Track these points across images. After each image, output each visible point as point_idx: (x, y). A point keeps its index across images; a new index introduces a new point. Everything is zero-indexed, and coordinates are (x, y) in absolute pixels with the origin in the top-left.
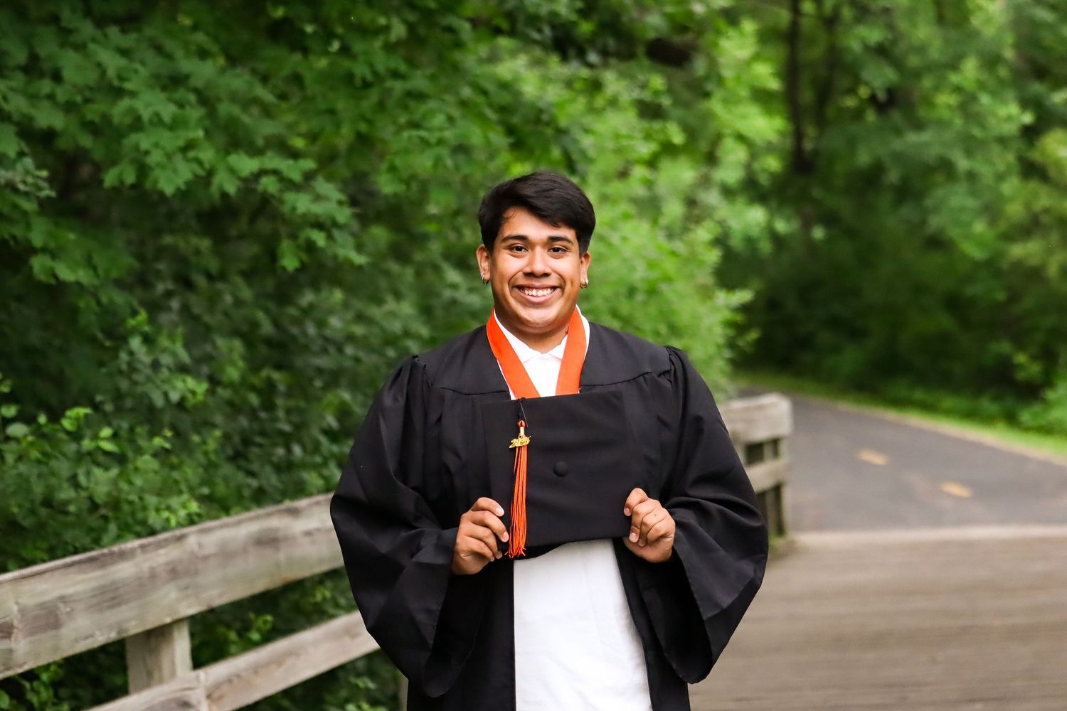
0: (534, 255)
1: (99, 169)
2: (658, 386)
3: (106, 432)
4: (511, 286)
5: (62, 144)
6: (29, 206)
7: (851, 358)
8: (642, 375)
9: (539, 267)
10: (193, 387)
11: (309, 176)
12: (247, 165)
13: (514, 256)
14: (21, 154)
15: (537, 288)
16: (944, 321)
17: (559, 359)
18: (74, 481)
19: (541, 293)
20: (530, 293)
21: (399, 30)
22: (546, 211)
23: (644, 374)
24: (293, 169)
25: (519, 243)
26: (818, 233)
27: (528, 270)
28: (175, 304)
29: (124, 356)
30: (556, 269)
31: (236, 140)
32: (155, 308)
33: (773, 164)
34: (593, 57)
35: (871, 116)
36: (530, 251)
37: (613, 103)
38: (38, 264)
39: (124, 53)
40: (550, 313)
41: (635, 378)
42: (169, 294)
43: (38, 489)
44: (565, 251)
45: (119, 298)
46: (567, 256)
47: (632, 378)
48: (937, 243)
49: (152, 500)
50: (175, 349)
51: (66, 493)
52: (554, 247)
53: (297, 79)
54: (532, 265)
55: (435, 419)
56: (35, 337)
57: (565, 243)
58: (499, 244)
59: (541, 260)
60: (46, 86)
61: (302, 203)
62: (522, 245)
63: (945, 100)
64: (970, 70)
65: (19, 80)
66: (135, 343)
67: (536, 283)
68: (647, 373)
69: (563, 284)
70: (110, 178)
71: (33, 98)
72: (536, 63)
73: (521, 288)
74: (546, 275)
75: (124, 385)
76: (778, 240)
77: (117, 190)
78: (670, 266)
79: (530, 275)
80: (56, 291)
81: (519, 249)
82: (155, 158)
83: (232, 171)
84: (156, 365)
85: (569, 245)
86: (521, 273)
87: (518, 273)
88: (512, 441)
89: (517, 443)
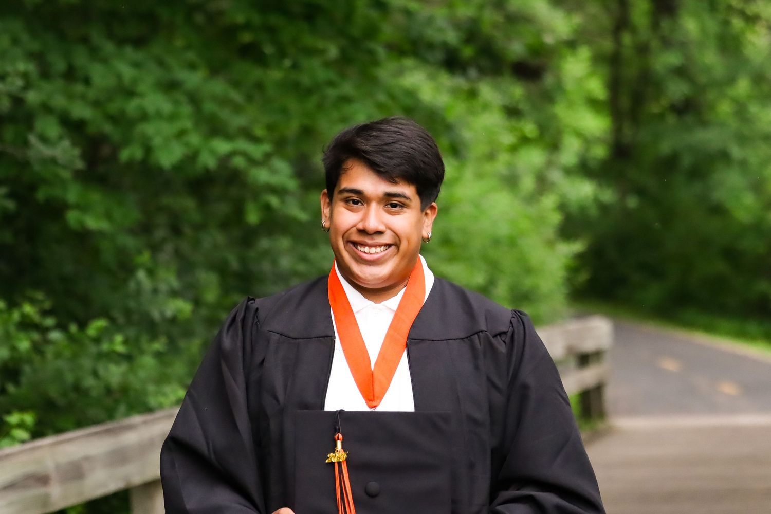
0: (368, 210)
1: (116, 149)
2: (491, 346)
3: (119, 338)
4: (345, 240)
5: (91, 130)
6: (66, 174)
7: (654, 292)
8: (477, 333)
9: (373, 223)
10: (181, 307)
11: (268, 156)
12: (222, 147)
13: (349, 210)
14: (61, 138)
15: (370, 246)
16: (721, 267)
18: (95, 374)
19: (373, 250)
20: (363, 249)
21: (333, 51)
22: (382, 167)
23: (479, 332)
24: (256, 151)
26: (632, 202)
27: (360, 226)
28: (169, 247)
29: (132, 285)
30: (390, 226)
31: (215, 129)
32: (155, 248)
33: (600, 152)
34: (473, 73)
35: (671, 119)
36: (365, 205)
37: (486, 107)
38: (72, 217)
39: (136, 65)
40: (384, 271)
41: (469, 337)
42: (164, 240)
43: (69, 378)
44: (403, 207)
45: (130, 242)
46: (405, 212)
47: (466, 336)
48: (718, 210)
49: (151, 388)
50: (169, 279)
51: (89, 382)
52: (392, 202)
53: (260, 86)
55: (259, 361)
56: (69, 268)
57: (403, 200)
58: (336, 196)
59: (376, 217)
60: (79, 88)
61: (262, 176)
62: (358, 199)
63: (725, 108)
64: (743, 86)
65: (59, 83)
66: (141, 275)
67: (368, 241)
68: (482, 331)
69: (398, 242)
70: (125, 155)
71: (71, 97)
72: (432, 77)
73: (355, 244)
74: (380, 233)
75: (132, 304)
76: (604, 208)
77: (130, 164)
78: (525, 224)
79: (363, 232)
80: (83, 237)
81: (356, 202)
82: (157, 141)
83: (213, 152)
84: (155, 291)
85: (407, 202)
86: (355, 228)
87: (352, 228)
88: (328, 456)
89: (333, 458)
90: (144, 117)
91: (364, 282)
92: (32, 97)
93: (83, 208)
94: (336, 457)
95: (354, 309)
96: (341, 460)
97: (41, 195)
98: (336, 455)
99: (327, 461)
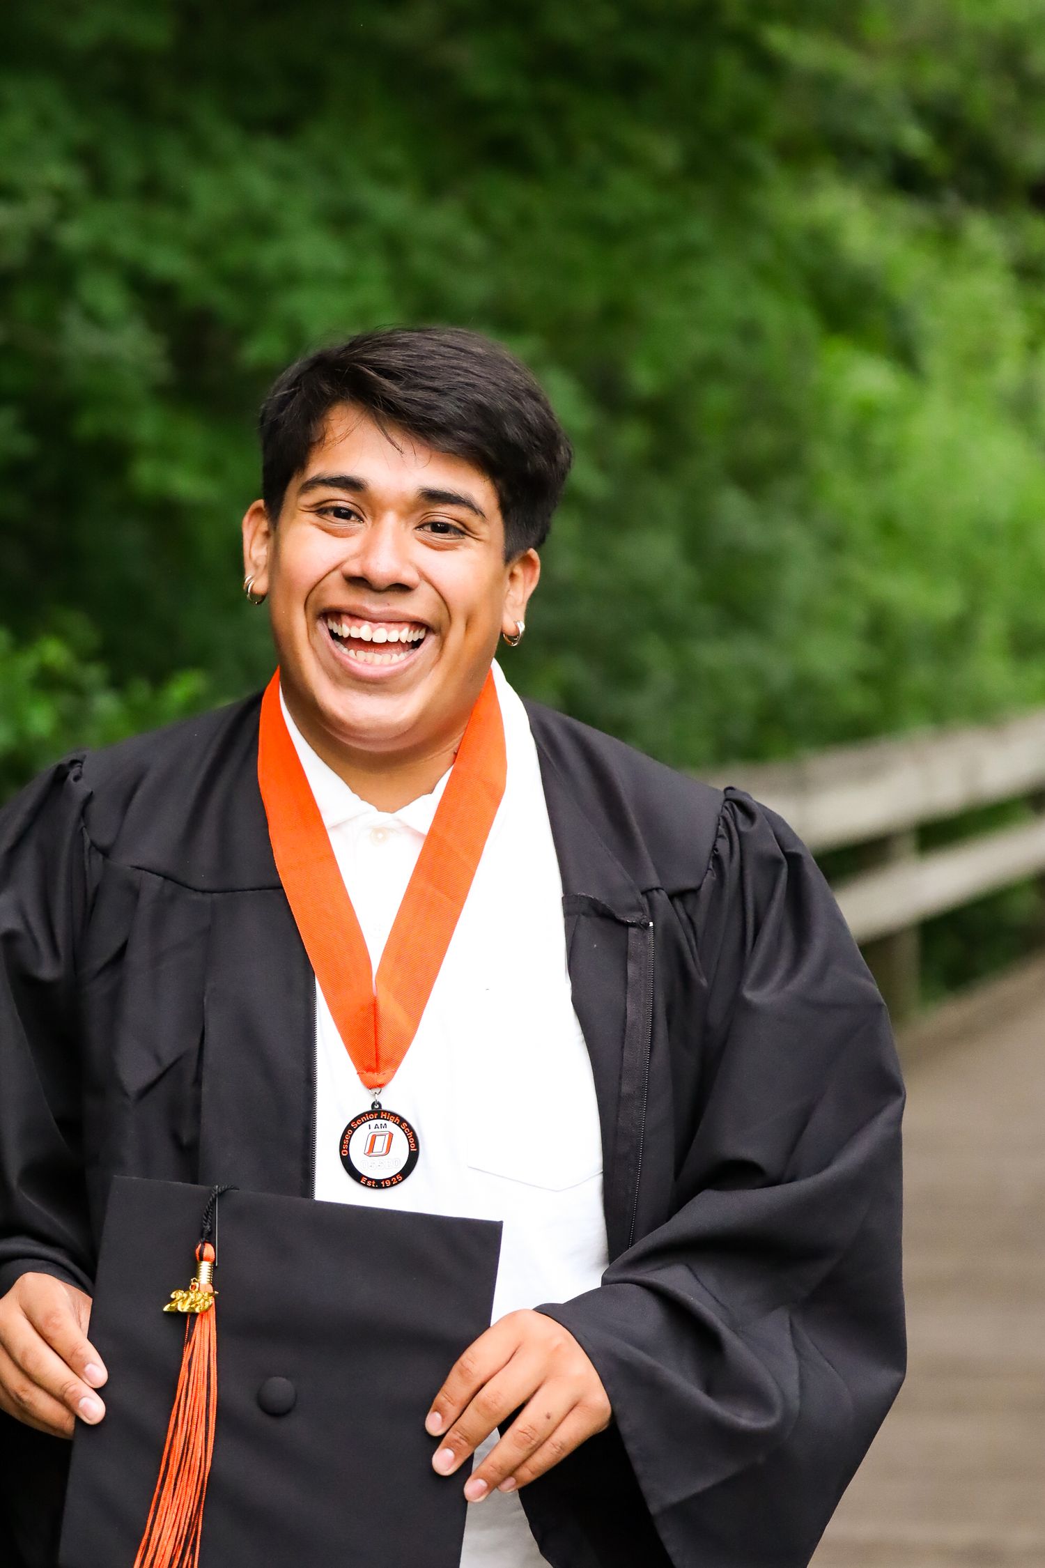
0: (375, 533)
4: (310, 610)
9: (383, 566)
13: (328, 532)
17: (419, 835)
19: (381, 634)
20: (356, 633)
25: (342, 498)
27: (354, 568)
30: (430, 575)
36: (368, 520)
44: (463, 533)
46: (468, 546)
52: (433, 518)
54: (366, 557)
55: (107, 956)
57: (464, 514)
58: (294, 497)
59: (394, 549)
62: (350, 502)
67: (374, 606)
71: (149, 233)
74: (402, 588)
79: (358, 582)
81: (342, 514)
86: (337, 575)
87: (329, 573)
88: (173, 1296)
89: (182, 1302)
90: (291, 278)
91: (352, 734)
92: (74, 235)
93: (167, 453)
94: (188, 1301)
95: (328, 820)
96: (197, 1310)
97: (87, 425)
98: (188, 1297)
99: (166, 1309)
